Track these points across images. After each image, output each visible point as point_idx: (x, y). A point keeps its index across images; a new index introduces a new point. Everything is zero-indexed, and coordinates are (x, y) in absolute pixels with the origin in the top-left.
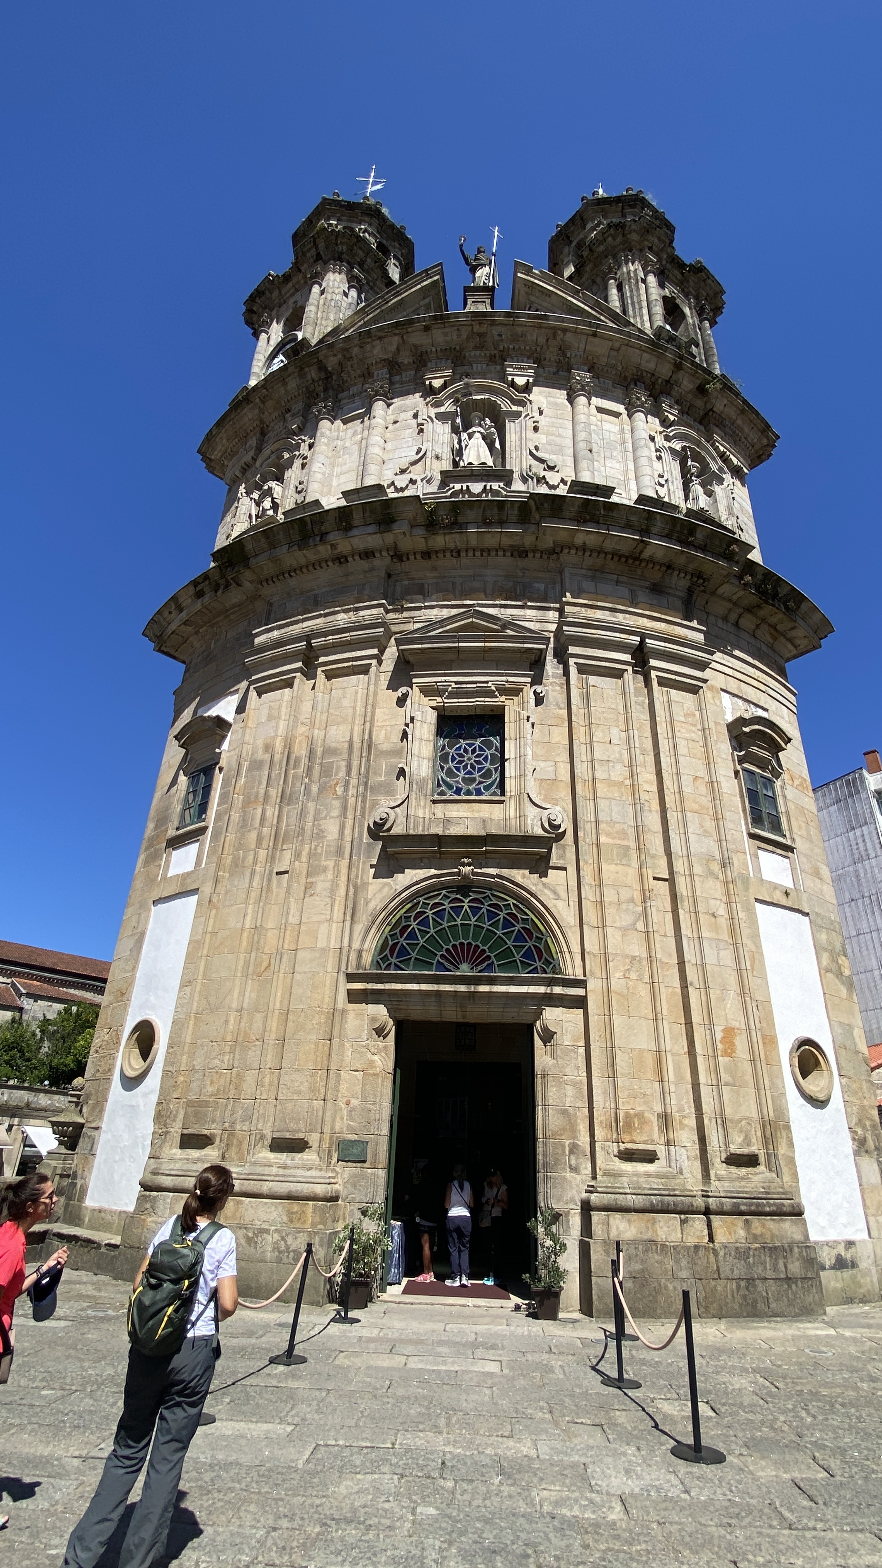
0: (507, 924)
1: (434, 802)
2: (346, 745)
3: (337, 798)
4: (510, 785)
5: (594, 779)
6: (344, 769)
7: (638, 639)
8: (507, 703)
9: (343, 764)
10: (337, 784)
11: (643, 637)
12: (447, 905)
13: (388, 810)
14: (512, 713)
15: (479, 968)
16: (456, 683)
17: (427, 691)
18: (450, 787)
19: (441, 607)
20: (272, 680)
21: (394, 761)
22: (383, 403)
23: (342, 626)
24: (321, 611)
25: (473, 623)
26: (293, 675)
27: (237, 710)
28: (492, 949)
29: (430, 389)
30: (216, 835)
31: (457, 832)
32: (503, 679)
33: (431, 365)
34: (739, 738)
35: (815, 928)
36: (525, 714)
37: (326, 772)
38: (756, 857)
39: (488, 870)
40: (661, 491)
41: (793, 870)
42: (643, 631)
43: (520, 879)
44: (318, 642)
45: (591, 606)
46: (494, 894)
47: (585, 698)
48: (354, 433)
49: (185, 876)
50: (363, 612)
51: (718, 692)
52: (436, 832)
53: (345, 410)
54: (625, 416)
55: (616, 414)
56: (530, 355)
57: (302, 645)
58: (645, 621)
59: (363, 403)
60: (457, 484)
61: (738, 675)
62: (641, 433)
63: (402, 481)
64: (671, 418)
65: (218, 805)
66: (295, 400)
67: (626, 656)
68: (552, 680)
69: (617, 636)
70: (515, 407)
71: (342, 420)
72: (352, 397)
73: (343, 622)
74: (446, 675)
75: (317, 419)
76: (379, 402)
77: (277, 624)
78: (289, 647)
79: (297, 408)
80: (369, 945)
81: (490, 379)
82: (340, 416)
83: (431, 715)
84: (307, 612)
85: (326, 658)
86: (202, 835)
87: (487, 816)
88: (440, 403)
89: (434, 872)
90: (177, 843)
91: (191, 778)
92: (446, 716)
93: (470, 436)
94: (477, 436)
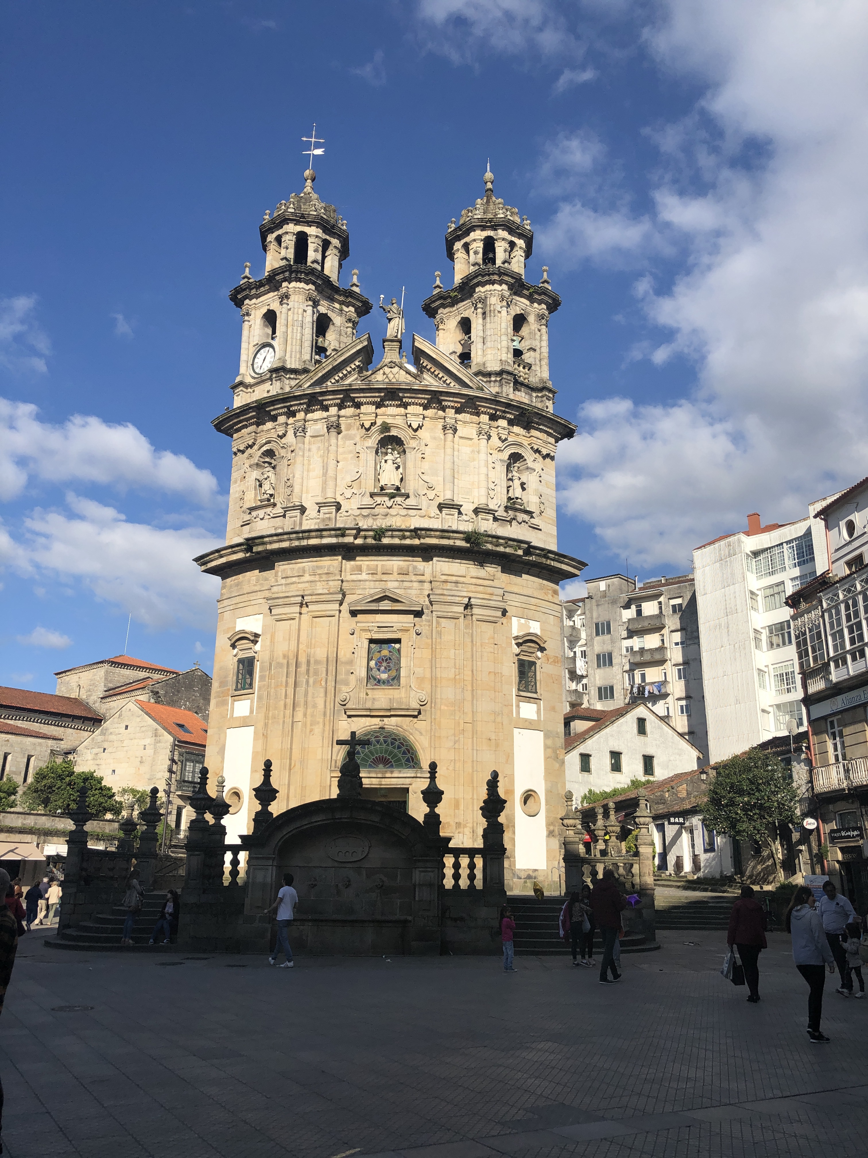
0: (399, 747)
1: (366, 689)
2: (325, 659)
3: (322, 687)
4: (403, 680)
6: (325, 672)
7: (467, 600)
8: (402, 637)
9: (325, 669)
10: (322, 680)
11: (471, 598)
12: (373, 739)
13: (346, 694)
16: (378, 627)
17: (364, 630)
18: (375, 679)
19: (370, 581)
20: (284, 616)
21: (348, 667)
22: (335, 434)
23: (320, 592)
24: (307, 577)
25: (386, 596)
26: (295, 615)
27: (264, 627)
28: (392, 758)
29: (363, 426)
30: (260, 698)
31: (377, 705)
32: (401, 624)
33: (363, 409)
34: (519, 645)
35: (546, 736)
36: (410, 644)
37: (316, 673)
38: (518, 706)
39: (391, 723)
40: (492, 493)
41: (539, 710)
42: (470, 595)
43: (405, 727)
44: (307, 599)
45: (446, 582)
46: (394, 733)
47: (440, 633)
48: (319, 449)
49: (245, 718)
50: (331, 583)
51: (511, 619)
52: (369, 705)
53: (312, 429)
54: (476, 440)
55: (471, 439)
56: (420, 405)
57: (299, 599)
58: (472, 588)
59: (323, 428)
60: (379, 499)
61: (524, 606)
62: (483, 456)
63: (348, 493)
64: (503, 437)
65: (259, 682)
66: (281, 414)
67: (461, 609)
68: (424, 623)
69: (457, 599)
70: (412, 442)
71: (311, 436)
72: (316, 421)
73: (320, 588)
74: (372, 622)
75: (295, 434)
76: (333, 433)
77: (283, 581)
78: (292, 599)
79: (282, 419)
80: (340, 757)
81: (399, 421)
82: (308, 434)
83: (366, 643)
84: (299, 576)
85: (312, 607)
86: (251, 696)
87: (390, 696)
88: (369, 437)
89: (369, 724)
90: (236, 698)
91: (239, 661)
92: (373, 643)
93: (386, 461)
94: (390, 462)
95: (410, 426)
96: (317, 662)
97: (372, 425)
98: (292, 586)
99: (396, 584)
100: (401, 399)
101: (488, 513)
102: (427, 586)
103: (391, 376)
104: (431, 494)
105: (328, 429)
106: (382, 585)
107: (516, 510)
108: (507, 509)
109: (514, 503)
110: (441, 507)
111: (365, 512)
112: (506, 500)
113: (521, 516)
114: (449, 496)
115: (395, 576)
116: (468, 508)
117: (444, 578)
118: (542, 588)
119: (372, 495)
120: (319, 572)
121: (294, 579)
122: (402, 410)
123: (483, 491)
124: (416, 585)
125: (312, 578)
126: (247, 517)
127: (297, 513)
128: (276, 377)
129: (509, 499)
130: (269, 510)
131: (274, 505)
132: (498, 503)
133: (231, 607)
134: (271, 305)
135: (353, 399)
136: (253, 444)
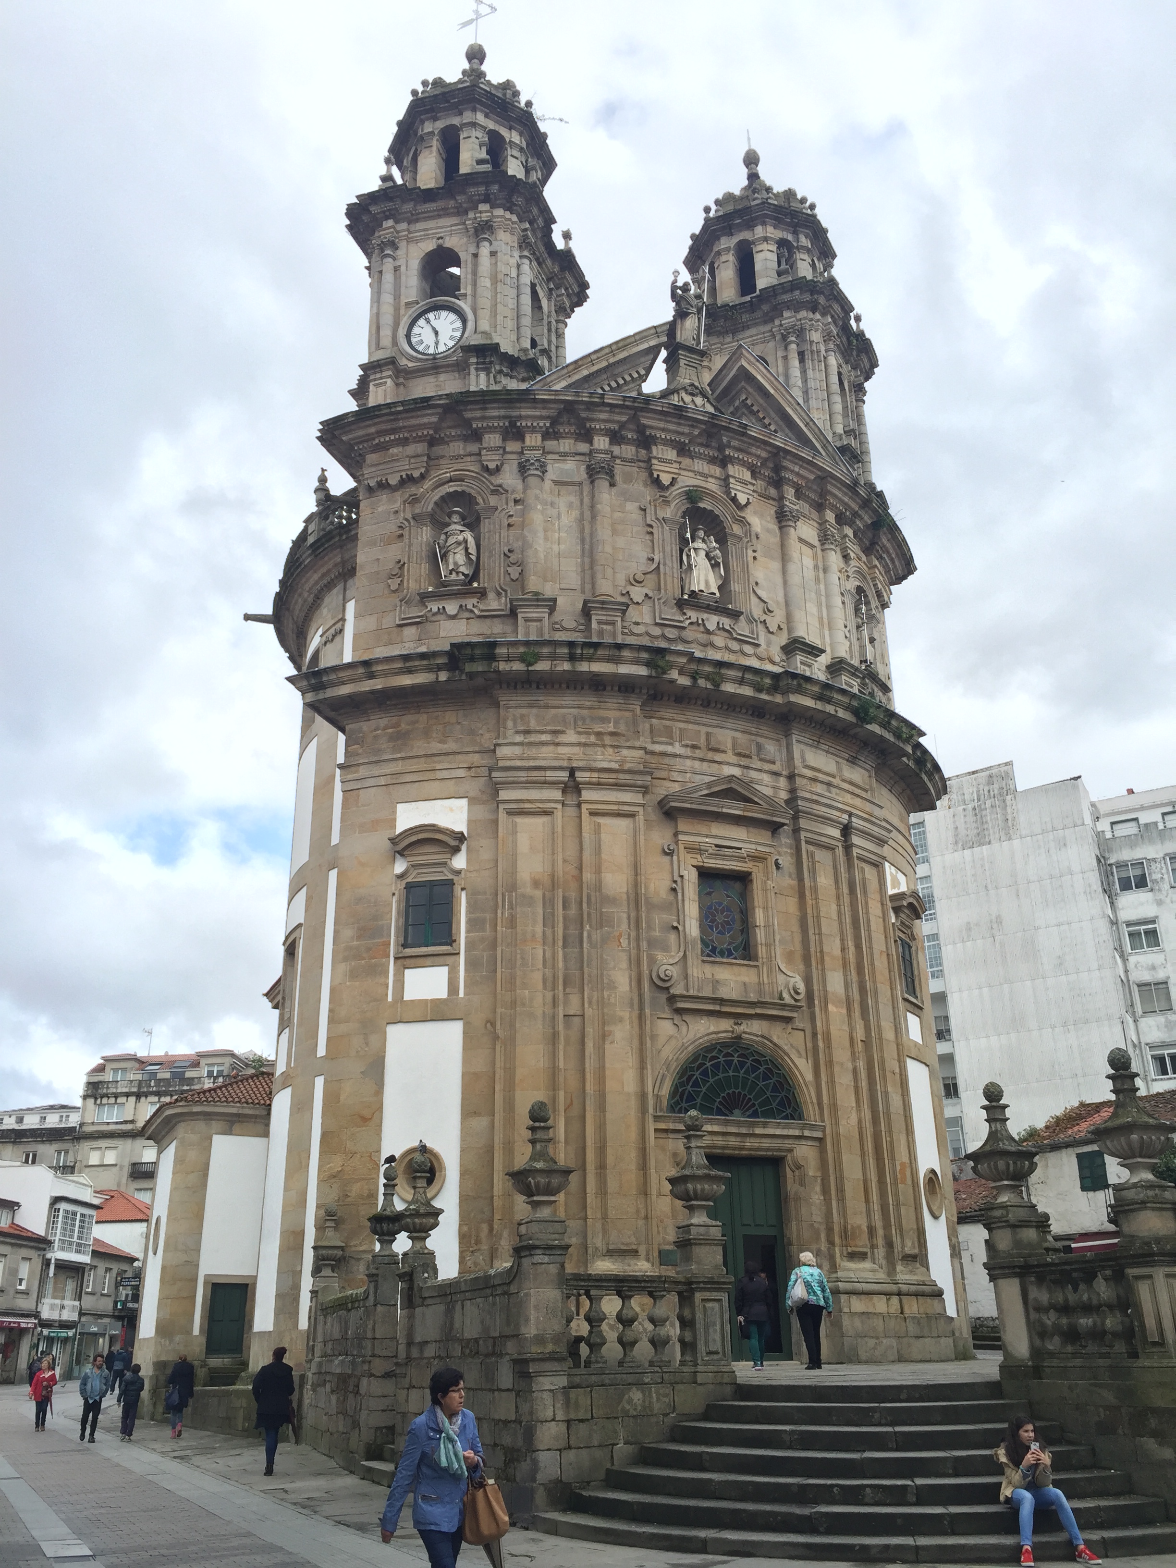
0: (766, 1077)
1: (703, 961)
2: (625, 897)
3: (623, 951)
4: (762, 951)
5: (822, 951)
6: (625, 921)
7: (847, 817)
8: (755, 870)
9: (625, 916)
10: (620, 936)
11: (851, 815)
12: (722, 1059)
13: (669, 967)
14: (759, 882)
15: (748, 1113)
16: (717, 846)
17: (691, 849)
18: (707, 945)
19: (694, 759)
20: (527, 805)
21: (666, 917)
22: (607, 484)
23: (605, 765)
24: (573, 737)
25: (732, 790)
26: (553, 805)
27: (470, 822)
28: (756, 1098)
29: (657, 482)
30: (471, 964)
31: (724, 993)
32: (753, 846)
33: (657, 451)
34: (895, 911)
35: (930, 1076)
36: (769, 884)
38: (906, 1018)
39: (753, 1029)
41: (922, 1028)
42: (849, 809)
43: (775, 1039)
44: (579, 776)
45: (814, 780)
46: (757, 1051)
47: (813, 872)
48: (570, 505)
49: (436, 1002)
50: (625, 752)
52: (707, 992)
53: (556, 469)
54: (819, 551)
55: (812, 546)
56: (751, 467)
57: (564, 775)
58: (848, 798)
59: (578, 469)
60: (693, 615)
62: (835, 578)
63: (638, 594)
64: (852, 555)
65: (467, 931)
66: (491, 430)
67: (836, 833)
68: (785, 850)
69: (832, 814)
70: (736, 526)
71: (554, 481)
72: (567, 454)
73: (605, 758)
74: (707, 836)
75: (523, 469)
76: (603, 484)
77: (519, 738)
78: (549, 773)
79: (493, 440)
80: (666, 1091)
81: (713, 485)
82: (551, 474)
83: (694, 874)
84: (555, 732)
85: (586, 795)
86: (450, 959)
87: (746, 979)
88: (667, 502)
89: (712, 1029)
90: (408, 962)
91: (409, 887)
92: (706, 875)
93: (695, 551)
94: (703, 554)
95: (734, 500)
97: (674, 481)
98: (545, 749)
99: (738, 771)
100: (721, 448)
102: (783, 782)
104: (772, 624)
105: (592, 472)
106: (717, 769)
110: (794, 648)
114: (800, 631)
115: (734, 759)
117: (808, 773)
119: (680, 604)
120: (598, 728)
121: (544, 738)
122: (717, 471)
124: (766, 778)
125: (586, 739)
126: (415, 612)
127: (543, 613)
128: (477, 363)
130: (470, 602)
131: (482, 594)
133: (382, 781)
134: (447, 239)
135: (641, 430)
136: (423, 477)
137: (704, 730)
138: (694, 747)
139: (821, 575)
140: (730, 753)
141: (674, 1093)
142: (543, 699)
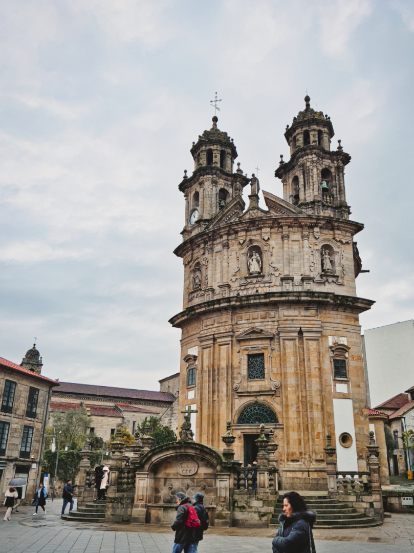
0: (266, 412)
1: (247, 381)
2: (226, 367)
4: (266, 376)
5: (286, 372)
7: (299, 329)
9: (226, 372)
10: (225, 378)
11: (301, 328)
12: (252, 408)
13: (237, 385)
14: (266, 355)
15: (261, 422)
16: (251, 348)
17: (244, 350)
18: (252, 376)
19: (246, 323)
20: (206, 346)
21: (238, 370)
22: (227, 249)
23: (222, 332)
24: (216, 325)
25: (254, 331)
26: (211, 345)
27: (199, 352)
28: (263, 418)
29: (239, 243)
30: (198, 389)
31: (253, 390)
32: (263, 345)
33: (240, 234)
34: (333, 351)
35: (354, 402)
36: (269, 355)
37: (222, 375)
38: (335, 386)
39: (261, 399)
40: (312, 269)
41: (349, 387)
42: (301, 326)
43: (268, 401)
44: (216, 336)
45: (286, 320)
46: (263, 405)
47: (284, 348)
48: (219, 258)
49: (192, 400)
50: (226, 327)
51: (327, 337)
52: (249, 390)
53: (216, 249)
54: (301, 241)
55: (298, 241)
56: (269, 227)
57: (212, 337)
58: (302, 322)
59: (221, 247)
60: (249, 280)
61: (335, 329)
62: (306, 249)
63: (234, 279)
64: (317, 237)
65: (198, 380)
66: (201, 243)
67: (296, 334)
68: (276, 343)
69: (293, 329)
70: (265, 247)
71: (216, 252)
72: (218, 244)
73: (222, 330)
74: (249, 345)
75: (209, 252)
76: (225, 249)
77: (205, 328)
78: (209, 337)
79: (202, 246)
80: (236, 418)
81: (258, 238)
82: (214, 251)
83: (246, 357)
84: (212, 325)
85: (218, 340)
86: (195, 388)
87: (260, 384)
88: (243, 248)
89: (249, 400)
90: (189, 390)
91: (189, 371)
92: (249, 356)
93: (252, 260)
94: (254, 260)
95: (264, 239)
96: (223, 369)
97: (244, 242)
98: (210, 330)
99: (260, 324)
100: (258, 226)
101: (310, 280)
102: (276, 323)
103: (253, 215)
104: (277, 274)
105: (223, 247)
106: (252, 325)
107: (328, 276)
108: (321, 276)
109: (327, 272)
110: (282, 279)
111: (243, 288)
112: (320, 271)
113: (330, 279)
114: (286, 273)
115: (260, 320)
116: (297, 278)
117: (285, 318)
118: (347, 317)
119: (246, 278)
120: (221, 321)
121: (210, 327)
122: (259, 232)
123: (307, 268)
124: (270, 323)
125: (219, 325)
126: (190, 297)
127: (210, 292)
128: (198, 225)
129: (323, 270)
130: (199, 293)
132: (316, 273)
133: (186, 343)
134: (197, 189)
135: (234, 230)
136: (191, 260)
137: (251, 314)
138: (248, 320)
139: (301, 249)
140: (259, 318)
141: (239, 419)
142: (209, 316)
